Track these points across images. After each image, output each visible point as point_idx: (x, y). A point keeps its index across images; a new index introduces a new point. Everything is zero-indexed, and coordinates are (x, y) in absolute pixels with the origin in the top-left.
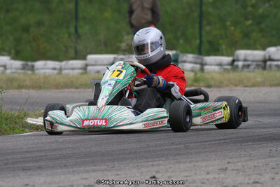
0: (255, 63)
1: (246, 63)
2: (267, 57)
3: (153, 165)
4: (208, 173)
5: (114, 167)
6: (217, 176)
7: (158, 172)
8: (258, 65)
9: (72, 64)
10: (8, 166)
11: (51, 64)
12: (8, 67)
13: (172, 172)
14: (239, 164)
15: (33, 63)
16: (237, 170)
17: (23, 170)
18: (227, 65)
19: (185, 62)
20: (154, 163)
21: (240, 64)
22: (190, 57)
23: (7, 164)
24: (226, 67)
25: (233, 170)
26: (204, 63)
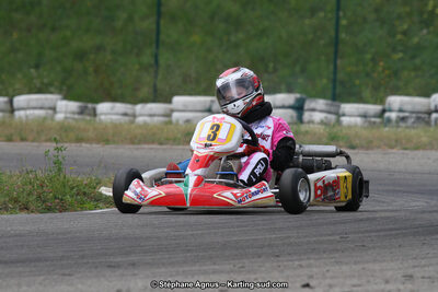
0: (414, 115)
1: (402, 115)
2: (433, 107)
3: (301, 266)
4: (387, 282)
5: (243, 267)
6: (401, 287)
7: (311, 277)
8: (418, 118)
9: (151, 109)
10: (85, 261)
11: (120, 107)
12: (58, 110)
13: (332, 278)
14: (431, 268)
15: (94, 105)
16: (429, 278)
17: (109, 266)
18: (375, 116)
19: (313, 110)
20: (303, 263)
21: (393, 115)
22: (321, 103)
23: (83, 257)
24: (373, 119)
25: (423, 278)
26: (341, 112)
